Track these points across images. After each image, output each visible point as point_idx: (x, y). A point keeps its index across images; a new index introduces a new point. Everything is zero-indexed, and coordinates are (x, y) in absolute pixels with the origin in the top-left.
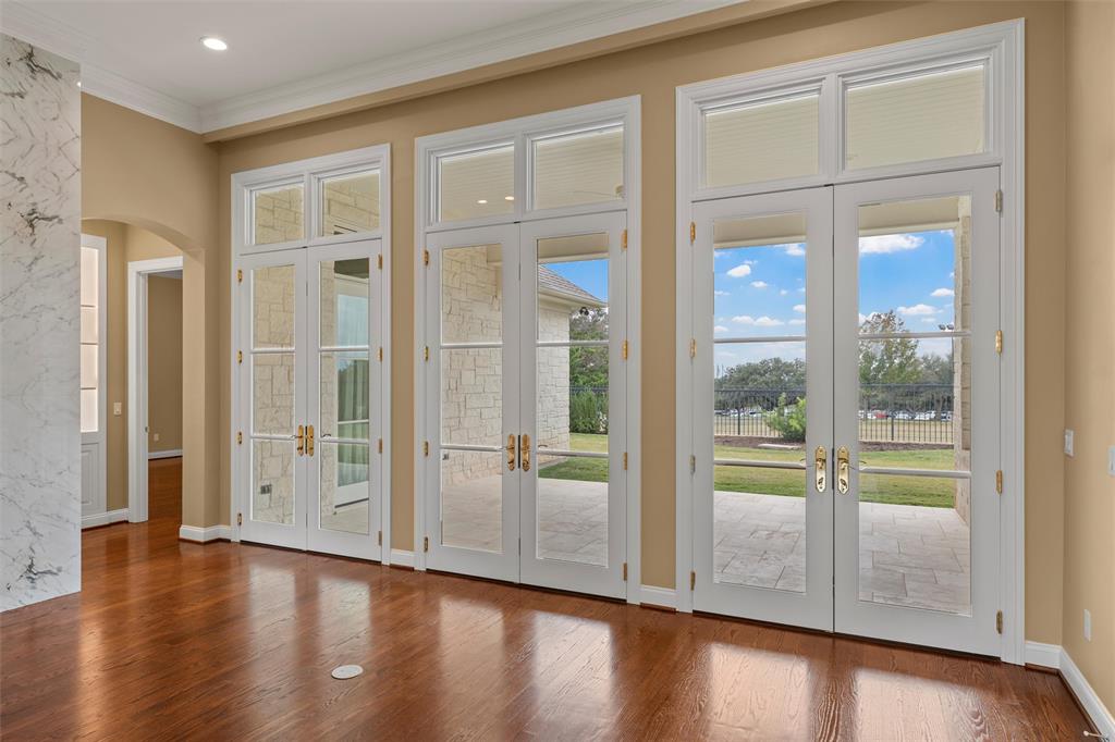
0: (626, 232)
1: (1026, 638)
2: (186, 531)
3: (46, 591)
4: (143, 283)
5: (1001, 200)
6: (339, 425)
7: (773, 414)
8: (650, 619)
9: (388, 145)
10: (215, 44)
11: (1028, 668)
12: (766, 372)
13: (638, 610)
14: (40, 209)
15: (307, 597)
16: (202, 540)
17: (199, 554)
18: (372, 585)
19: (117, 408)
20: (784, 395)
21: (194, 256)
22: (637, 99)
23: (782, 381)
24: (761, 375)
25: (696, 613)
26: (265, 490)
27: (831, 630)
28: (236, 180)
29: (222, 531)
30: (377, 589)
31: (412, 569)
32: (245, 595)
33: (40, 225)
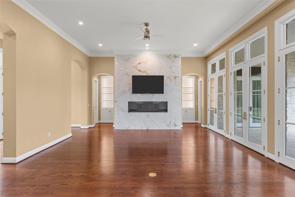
2: (202, 125)
3: (177, 128)
6: (237, 110)
9: (225, 52)
10: (196, 45)
13: (266, 158)
14: (176, 76)
16: (203, 127)
19: (197, 104)
25: (280, 163)
31: (229, 139)
33: (176, 78)
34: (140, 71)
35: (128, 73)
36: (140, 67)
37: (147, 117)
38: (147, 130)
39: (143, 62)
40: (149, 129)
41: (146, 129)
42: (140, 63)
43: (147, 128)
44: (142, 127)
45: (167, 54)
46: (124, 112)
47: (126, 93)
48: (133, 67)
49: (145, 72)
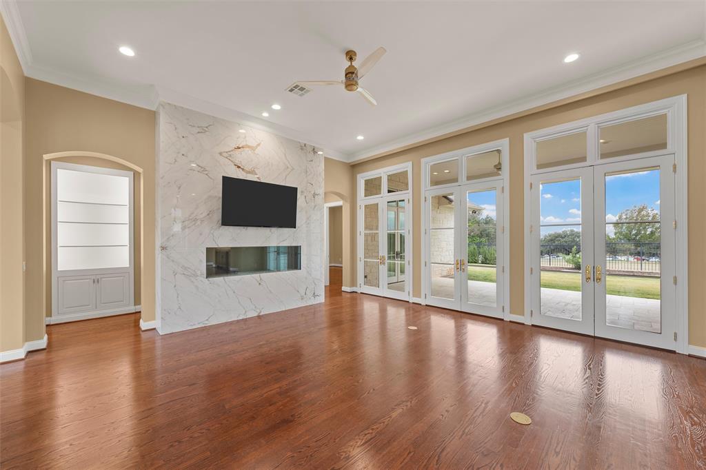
0: (503, 188)
1: (689, 343)
2: (344, 288)
3: (317, 300)
4: (328, 210)
5: (675, 168)
7: (570, 257)
8: (514, 327)
9: (411, 162)
10: (360, 138)
11: (690, 356)
12: (565, 236)
14: (316, 192)
15: (383, 312)
16: (349, 291)
17: (348, 295)
18: (406, 309)
20: (575, 247)
21: (346, 201)
22: (507, 140)
23: (575, 241)
24: (563, 238)
25: (533, 326)
26: (366, 277)
27: (593, 335)
28: (359, 176)
29: (354, 289)
30: (408, 310)
31: (420, 304)
32: (363, 309)
33: (316, 196)
34: (239, 167)
35: (207, 169)
36: (241, 157)
37: (258, 284)
38: (259, 317)
39: (249, 147)
40: (261, 314)
41: (256, 314)
42: (239, 148)
43: (258, 311)
44: (246, 312)
45: (301, 141)
46: (193, 279)
47: (199, 222)
48: (221, 154)
49: (252, 172)
